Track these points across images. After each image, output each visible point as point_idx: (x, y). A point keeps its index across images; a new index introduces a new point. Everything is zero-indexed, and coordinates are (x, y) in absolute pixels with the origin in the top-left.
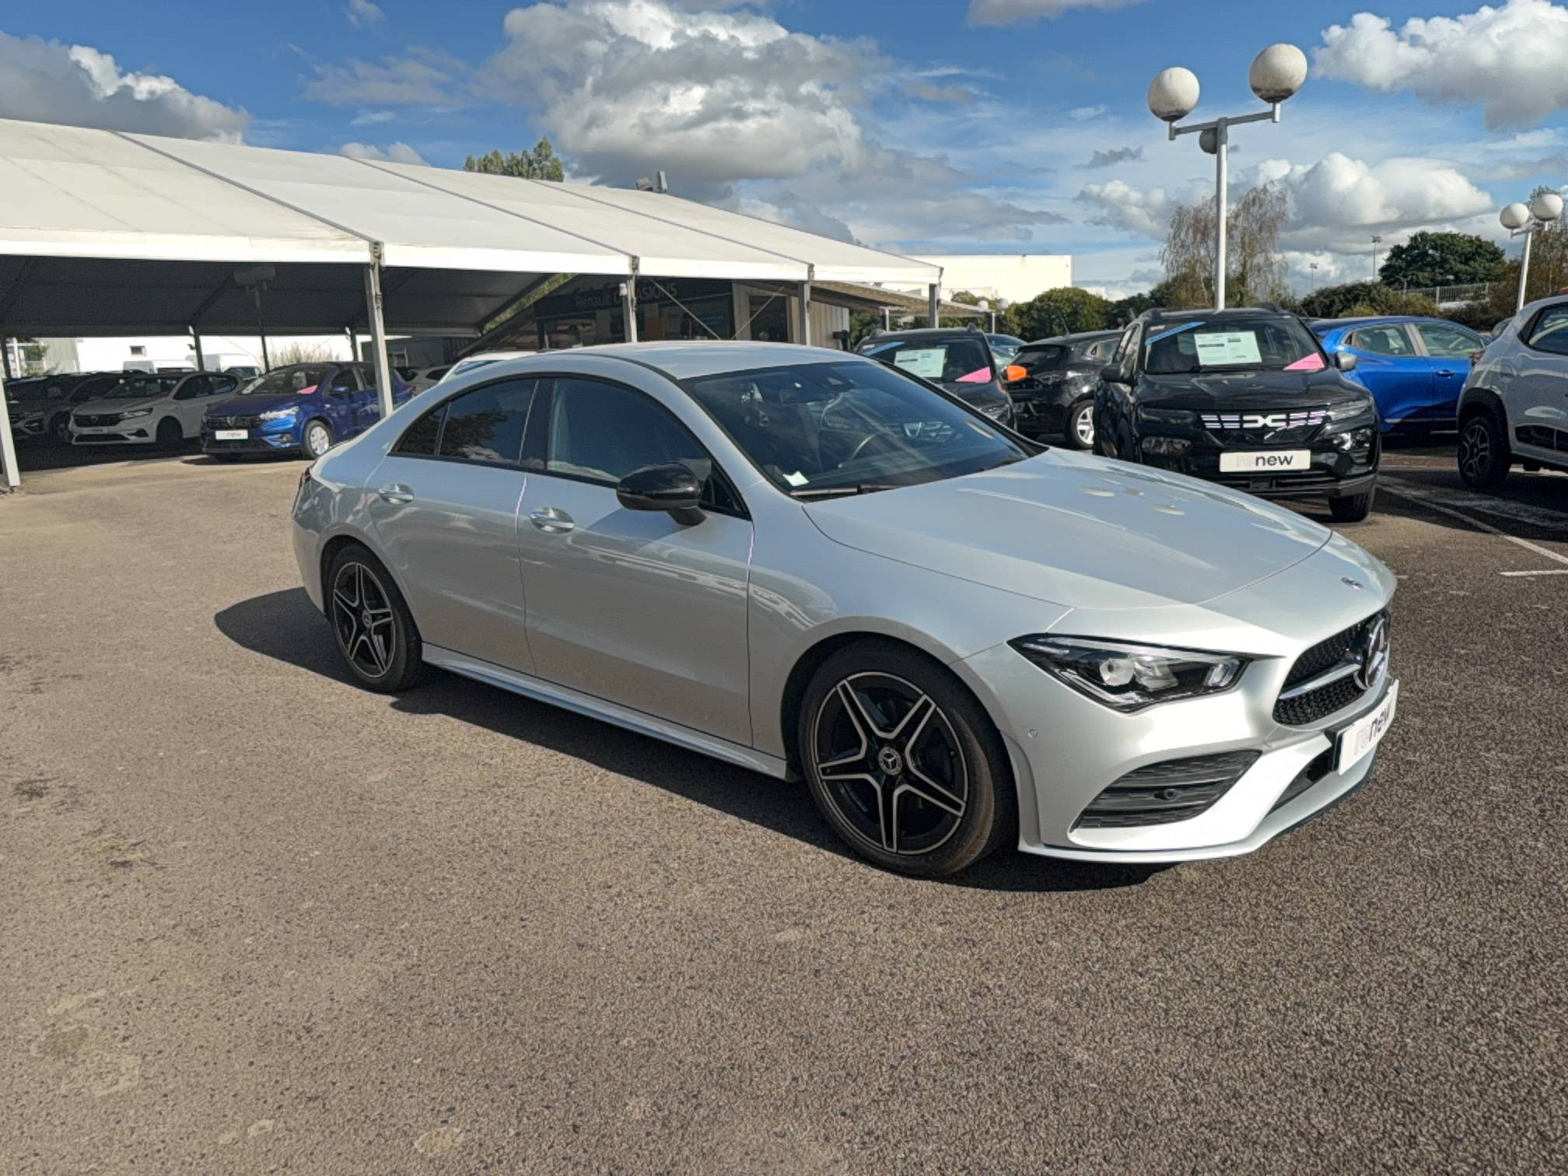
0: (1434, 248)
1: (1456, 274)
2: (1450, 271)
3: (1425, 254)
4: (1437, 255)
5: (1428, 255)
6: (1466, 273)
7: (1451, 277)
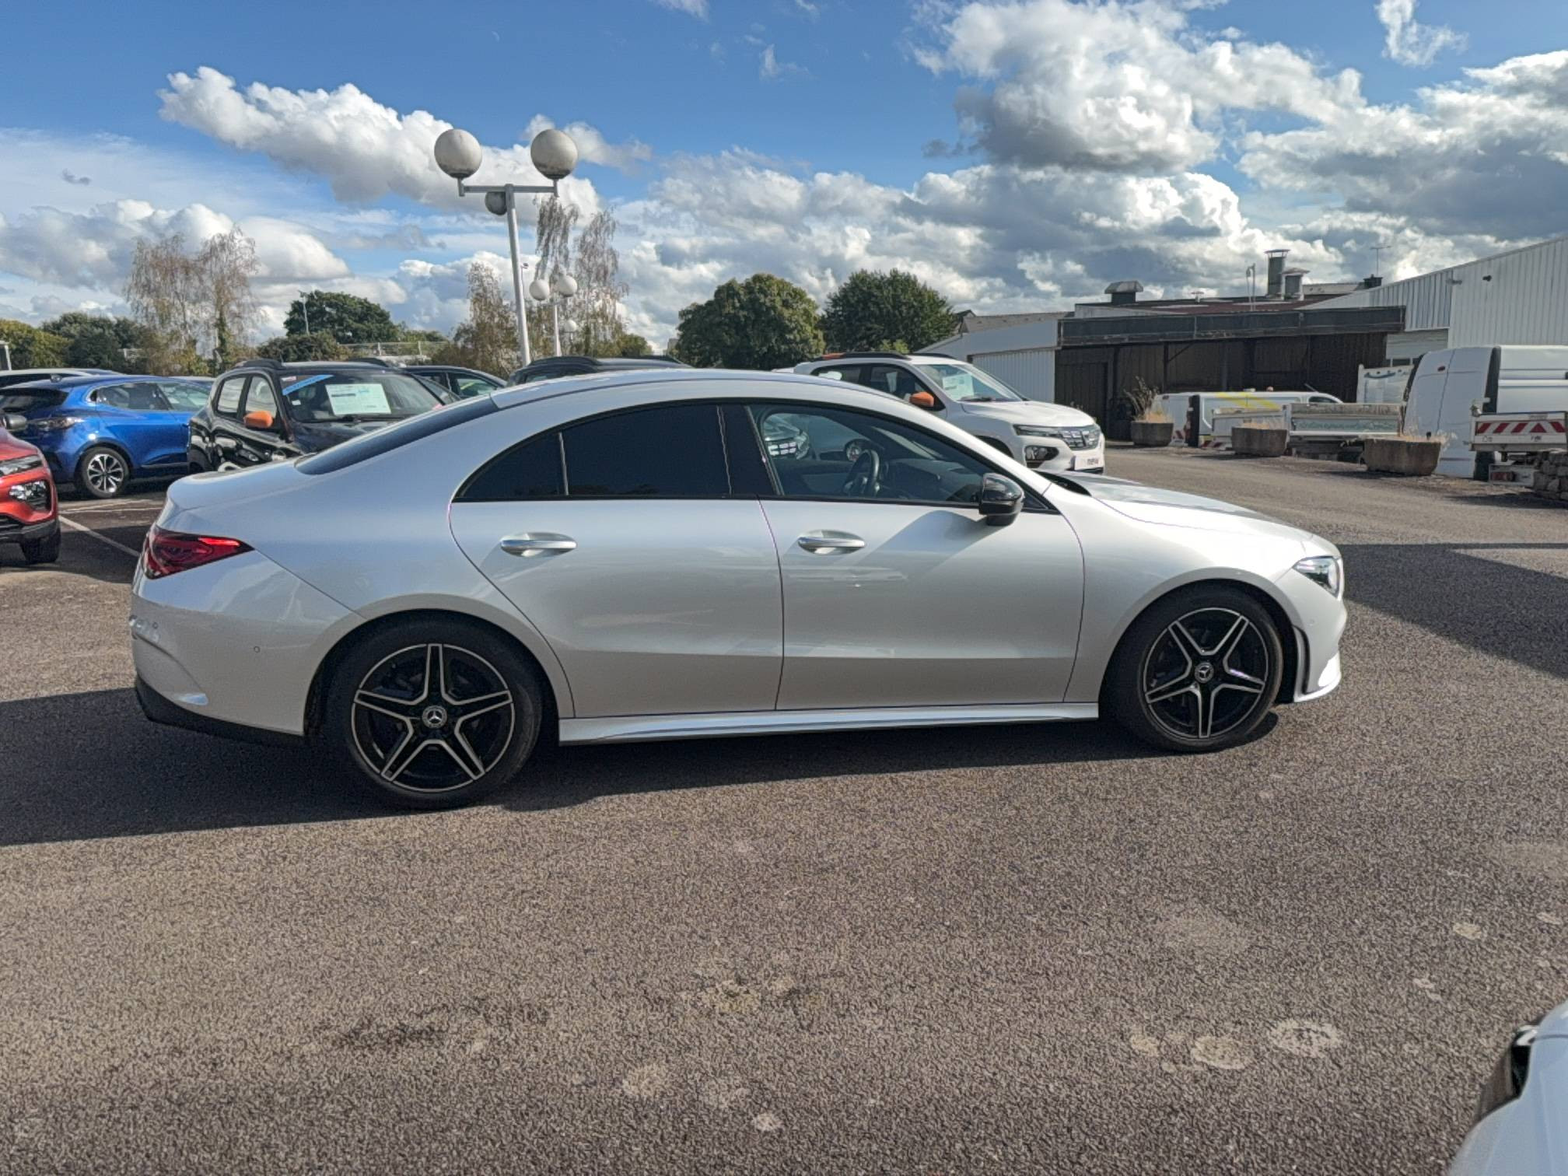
0: (330, 305)
1: (355, 332)
2: (348, 328)
3: (322, 312)
4: (334, 312)
5: (326, 312)
6: (363, 330)
7: (350, 334)
